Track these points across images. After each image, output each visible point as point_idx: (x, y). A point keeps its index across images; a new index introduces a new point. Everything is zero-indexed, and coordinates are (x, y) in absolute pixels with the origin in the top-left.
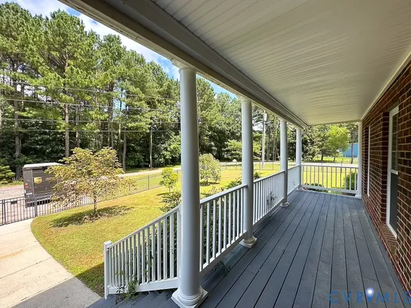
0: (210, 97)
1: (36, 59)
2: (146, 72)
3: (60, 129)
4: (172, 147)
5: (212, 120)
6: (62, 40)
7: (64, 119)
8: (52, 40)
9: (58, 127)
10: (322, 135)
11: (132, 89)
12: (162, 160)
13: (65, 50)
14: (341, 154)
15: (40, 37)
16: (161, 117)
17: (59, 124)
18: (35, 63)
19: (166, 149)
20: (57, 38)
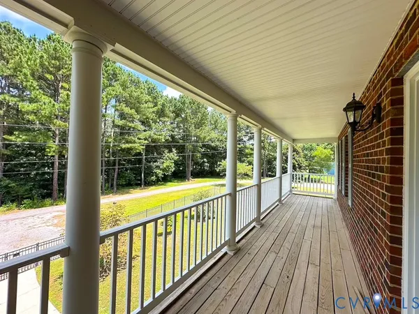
0: (204, 115)
1: (29, 84)
2: (142, 93)
3: (50, 152)
4: (165, 165)
5: (205, 138)
6: (58, 64)
7: (54, 142)
8: (47, 64)
9: (48, 150)
10: (309, 155)
11: (127, 110)
12: (154, 178)
13: (61, 72)
14: (325, 173)
15: (35, 61)
16: (155, 137)
17: (49, 147)
18: (29, 87)
19: (158, 167)
20: (53, 62)
